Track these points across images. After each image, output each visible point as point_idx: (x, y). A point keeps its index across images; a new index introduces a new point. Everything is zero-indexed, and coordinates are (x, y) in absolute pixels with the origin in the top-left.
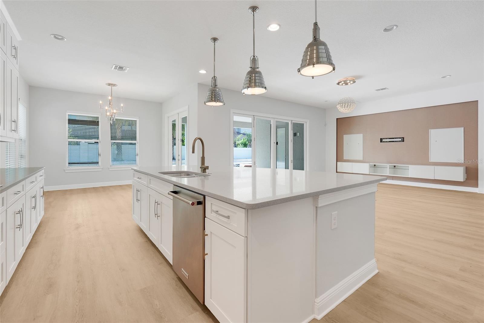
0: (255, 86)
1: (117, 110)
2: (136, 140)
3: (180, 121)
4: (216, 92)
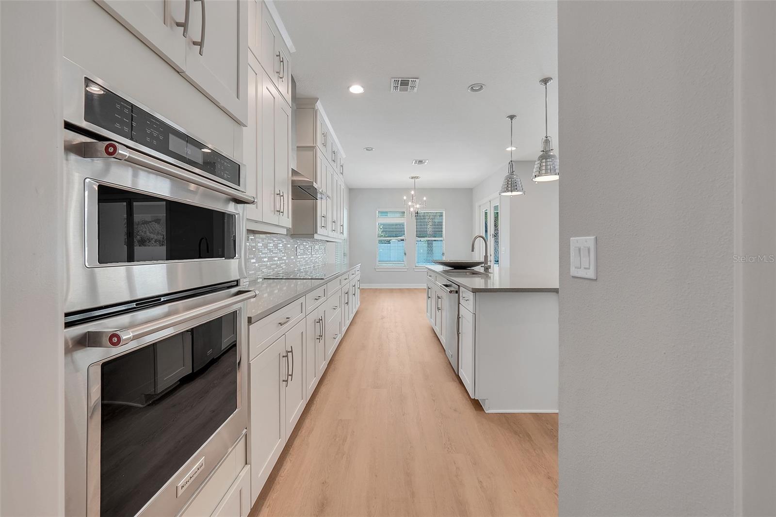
0: (546, 174)
1: (420, 204)
2: (442, 237)
3: (492, 209)
4: (513, 180)
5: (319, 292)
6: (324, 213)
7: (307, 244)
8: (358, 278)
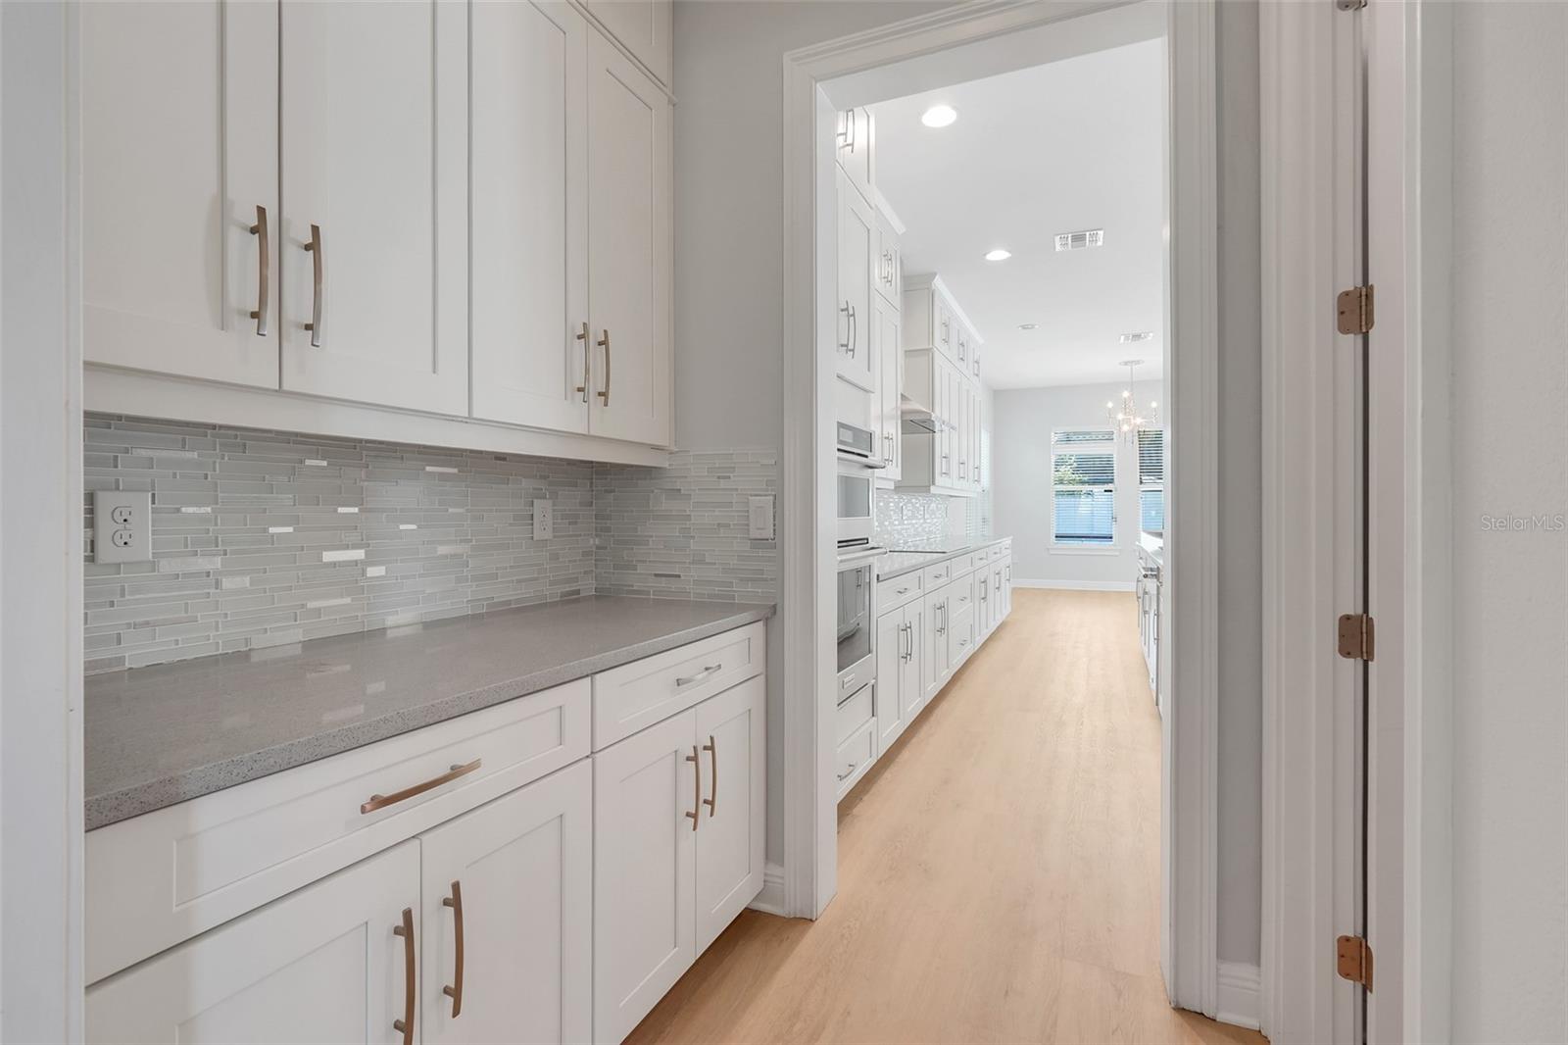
5: (940, 568)
6: (946, 451)
7: (918, 501)
8: (1008, 561)
